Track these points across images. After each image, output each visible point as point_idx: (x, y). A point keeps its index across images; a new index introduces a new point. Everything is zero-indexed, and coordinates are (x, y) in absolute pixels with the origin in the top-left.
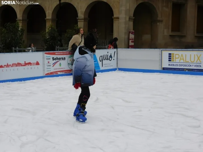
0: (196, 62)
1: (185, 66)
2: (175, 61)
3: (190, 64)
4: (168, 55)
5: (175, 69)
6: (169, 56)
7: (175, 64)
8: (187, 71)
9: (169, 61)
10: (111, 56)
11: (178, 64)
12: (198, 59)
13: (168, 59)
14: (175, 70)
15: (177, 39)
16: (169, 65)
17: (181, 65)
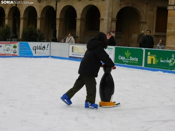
0: (83, 53)
1: (79, 55)
3: (81, 54)
4: (72, 48)
7: (74, 54)
9: (72, 51)
10: (44, 47)
14: (74, 58)
16: (72, 54)
17: (77, 55)
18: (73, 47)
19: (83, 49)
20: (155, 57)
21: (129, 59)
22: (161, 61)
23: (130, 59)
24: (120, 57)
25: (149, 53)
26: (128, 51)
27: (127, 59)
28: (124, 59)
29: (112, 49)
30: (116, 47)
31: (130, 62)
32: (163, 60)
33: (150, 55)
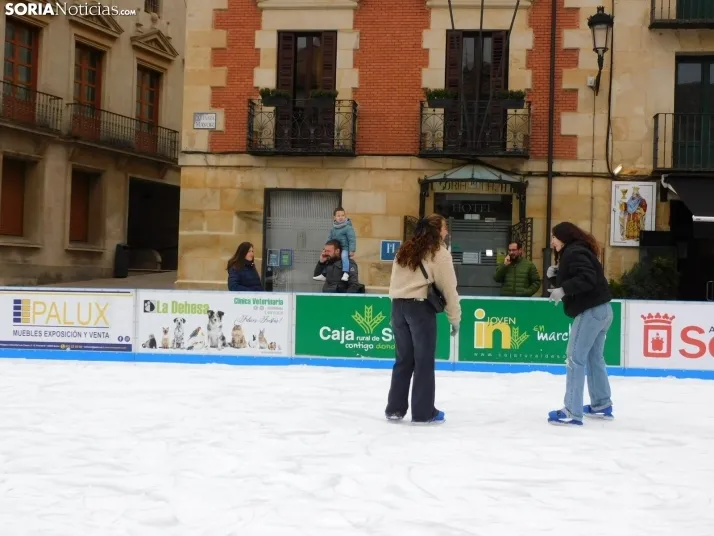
0: (96, 323)
1: (63, 334)
2: (34, 321)
3: (78, 330)
4: (12, 305)
5: (32, 345)
6: (15, 308)
7: (33, 329)
8: (68, 349)
9: (16, 320)
11: (43, 329)
12: (102, 313)
13: (12, 317)
14: (33, 348)
15: (16, 257)
16: (15, 333)
17: (52, 334)
18: (17, 302)
19: (94, 306)
20: (511, 325)
21: (377, 339)
22: (541, 337)
23: (381, 335)
24: (325, 331)
25: (480, 313)
26: (369, 310)
27: (368, 339)
28: (352, 339)
29: (281, 303)
30: (298, 297)
31: (379, 346)
32: (548, 331)
33: (485, 320)
